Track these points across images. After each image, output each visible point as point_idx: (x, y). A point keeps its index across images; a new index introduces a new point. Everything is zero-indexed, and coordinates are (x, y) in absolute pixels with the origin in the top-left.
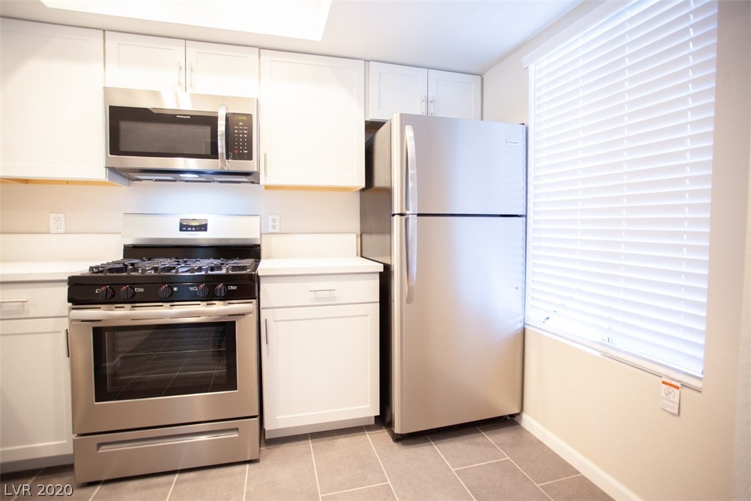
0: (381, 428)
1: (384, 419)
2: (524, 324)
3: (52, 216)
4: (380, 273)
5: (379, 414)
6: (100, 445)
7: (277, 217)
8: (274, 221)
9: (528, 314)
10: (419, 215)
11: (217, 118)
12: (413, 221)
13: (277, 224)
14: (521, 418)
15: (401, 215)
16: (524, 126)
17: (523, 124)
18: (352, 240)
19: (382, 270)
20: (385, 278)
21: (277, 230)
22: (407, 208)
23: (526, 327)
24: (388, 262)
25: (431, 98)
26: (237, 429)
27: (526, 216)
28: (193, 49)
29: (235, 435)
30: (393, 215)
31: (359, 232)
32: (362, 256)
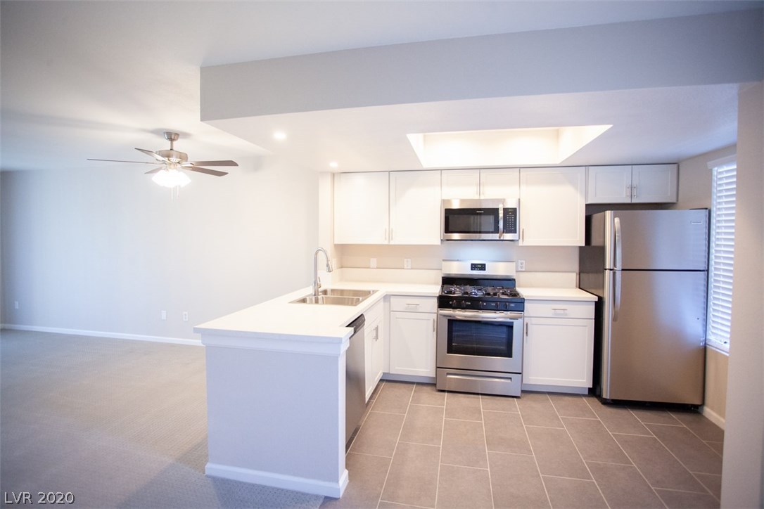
0: (592, 397)
1: (595, 391)
2: (705, 343)
3: (405, 260)
4: (596, 302)
5: (591, 387)
6: (448, 374)
7: (524, 262)
8: (522, 264)
9: (708, 337)
10: (623, 270)
11: (498, 209)
12: (619, 275)
13: (524, 265)
14: (702, 409)
15: (611, 270)
16: (707, 211)
17: (706, 209)
18: (573, 277)
19: (597, 300)
20: (599, 305)
21: (524, 270)
22: (615, 265)
23: (708, 346)
24: (601, 295)
25: (634, 185)
26: (511, 378)
27: (708, 271)
28: (484, 173)
29: (509, 381)
30: (606, 269)
31: (578, 272)
32: (580, 288)
